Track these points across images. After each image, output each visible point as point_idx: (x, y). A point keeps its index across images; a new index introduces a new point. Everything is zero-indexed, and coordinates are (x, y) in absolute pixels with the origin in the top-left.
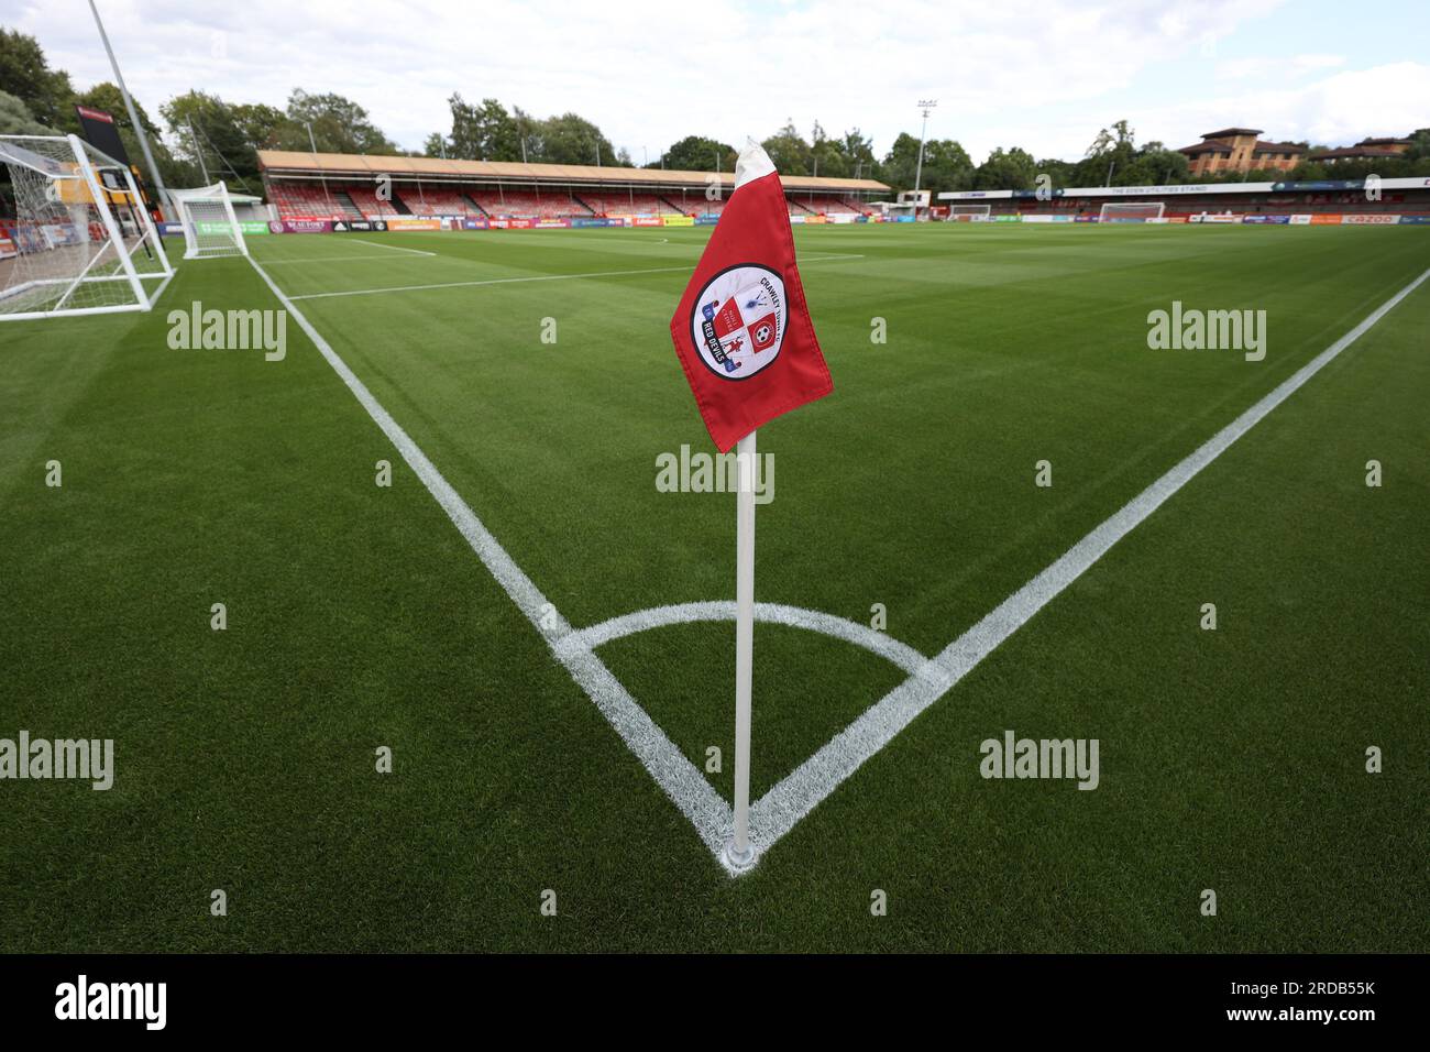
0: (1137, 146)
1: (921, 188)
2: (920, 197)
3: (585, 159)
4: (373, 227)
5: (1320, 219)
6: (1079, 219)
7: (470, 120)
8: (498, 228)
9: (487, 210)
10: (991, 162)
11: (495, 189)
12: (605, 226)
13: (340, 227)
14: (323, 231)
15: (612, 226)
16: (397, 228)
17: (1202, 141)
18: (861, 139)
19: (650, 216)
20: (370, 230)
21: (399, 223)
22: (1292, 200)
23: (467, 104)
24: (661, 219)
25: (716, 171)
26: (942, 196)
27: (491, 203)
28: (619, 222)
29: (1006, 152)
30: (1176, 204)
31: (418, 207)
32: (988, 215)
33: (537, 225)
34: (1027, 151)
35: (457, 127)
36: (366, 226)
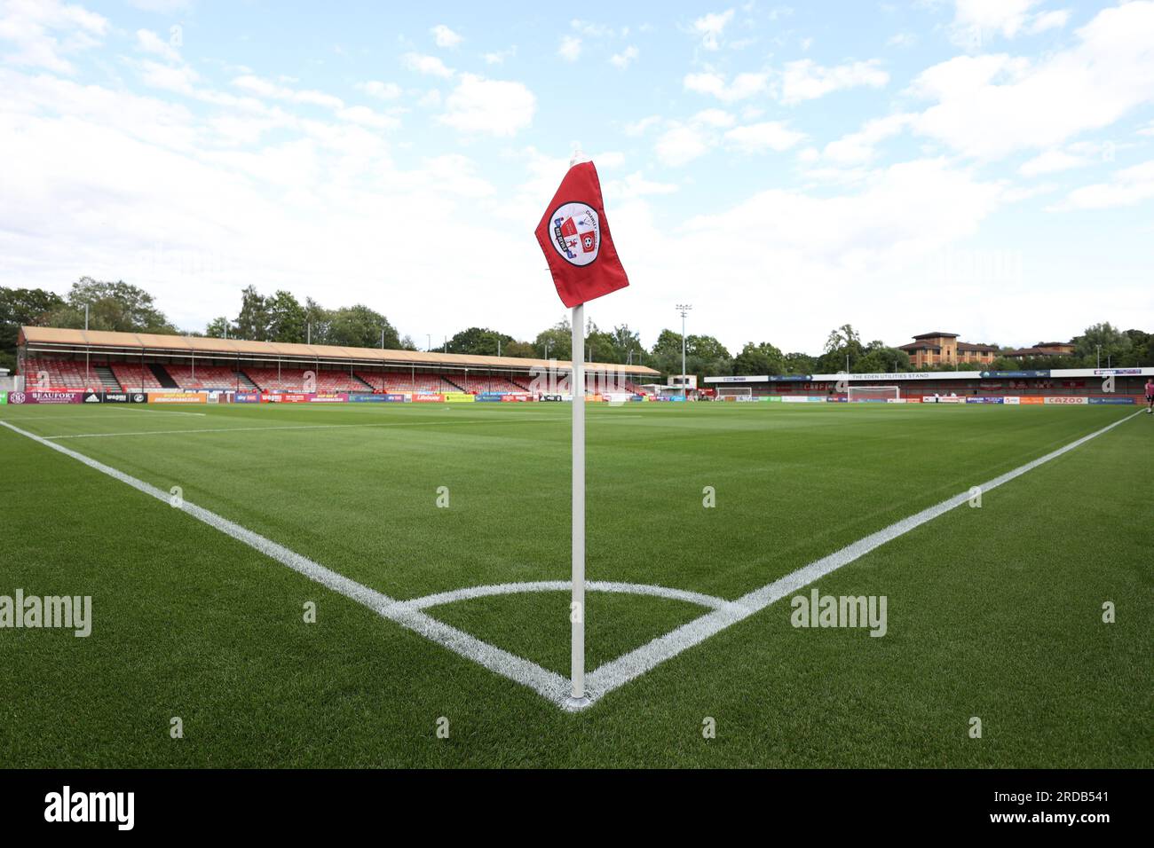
0: (864, 344)
1: (687, 373)
2: (687, 381)
3: (370, 342)
4: (131, 399)
5: (1026, 400)
6: (830, 399)
7: (259, 309)
8: (270, 402)
9: (260, 385)
10: (745, 354)
11: (273, 366)
12: (384, 401)
13: (93, 398)
14: (73, 401)
15: (391, 401)
16: (158, 400)
17: (914, 341)
18: (630, 333)
19: (431, 393)
20: (127, 401)
21: (161, 395)
22: (999, 385)
23: (259, 295)
24: (442, 397)
25: (497, 355)
26: (707, 380)
27: (266, 380)
28: (400, 398)
29: (757, 345)
30: (908, 388)
31: (185, 381)
32: (750, 396)
33: (313, 400)
34: (775, 345)
35: (245, 312)
36: (123, 398)
